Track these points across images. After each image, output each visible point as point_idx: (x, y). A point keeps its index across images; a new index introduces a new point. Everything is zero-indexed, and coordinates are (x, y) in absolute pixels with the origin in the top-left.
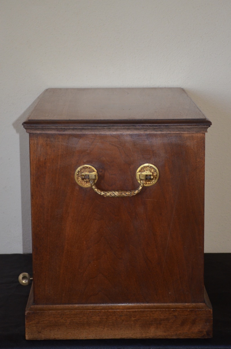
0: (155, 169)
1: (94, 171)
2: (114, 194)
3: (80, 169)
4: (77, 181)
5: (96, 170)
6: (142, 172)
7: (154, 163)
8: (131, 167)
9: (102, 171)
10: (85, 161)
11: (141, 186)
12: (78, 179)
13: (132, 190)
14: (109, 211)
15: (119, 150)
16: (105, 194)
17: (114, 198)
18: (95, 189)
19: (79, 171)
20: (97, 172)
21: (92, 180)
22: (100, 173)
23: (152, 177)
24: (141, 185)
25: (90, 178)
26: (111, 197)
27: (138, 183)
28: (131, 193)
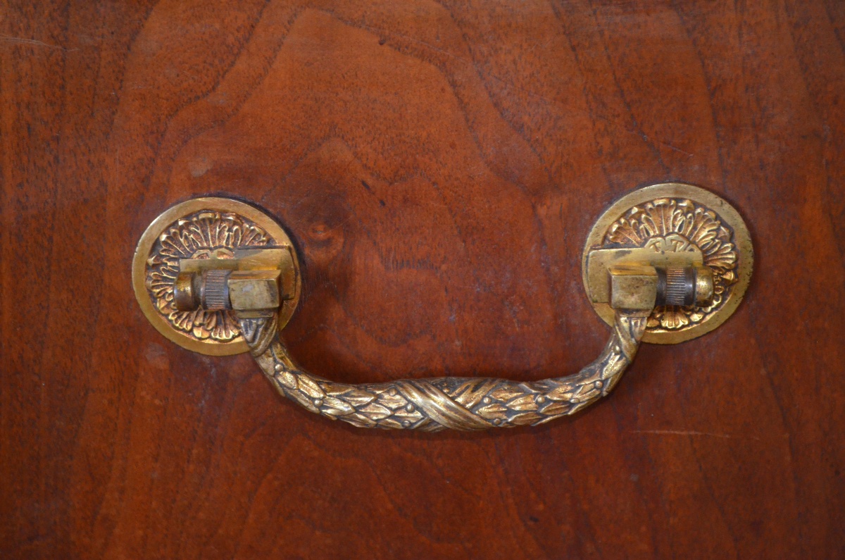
0: (723, 224)
1: (270, 243)
2: (416, 408)
3: (167, 230)
4: (148, 315)
5: (288, 231)
6: (628, 244)
7: (714, 179)
8: (542, 211)
9: (328, 243)
10: (200, 168)
11: (621, 352)
12: (154, 298)
13: (555, 376)
14: (390, 506)
15: (453, 84)
16: (357, 409)
17: (423, 434)
18: (277, 373)
19: (157, 243)
20: (297, 247)
21: (258, 315)
22: (316, 256)
23: (702, 284)
24: (618, 342)
25: (236, 306)
26: (395, 430)
27: (600, 320)
28: (547, 401)
